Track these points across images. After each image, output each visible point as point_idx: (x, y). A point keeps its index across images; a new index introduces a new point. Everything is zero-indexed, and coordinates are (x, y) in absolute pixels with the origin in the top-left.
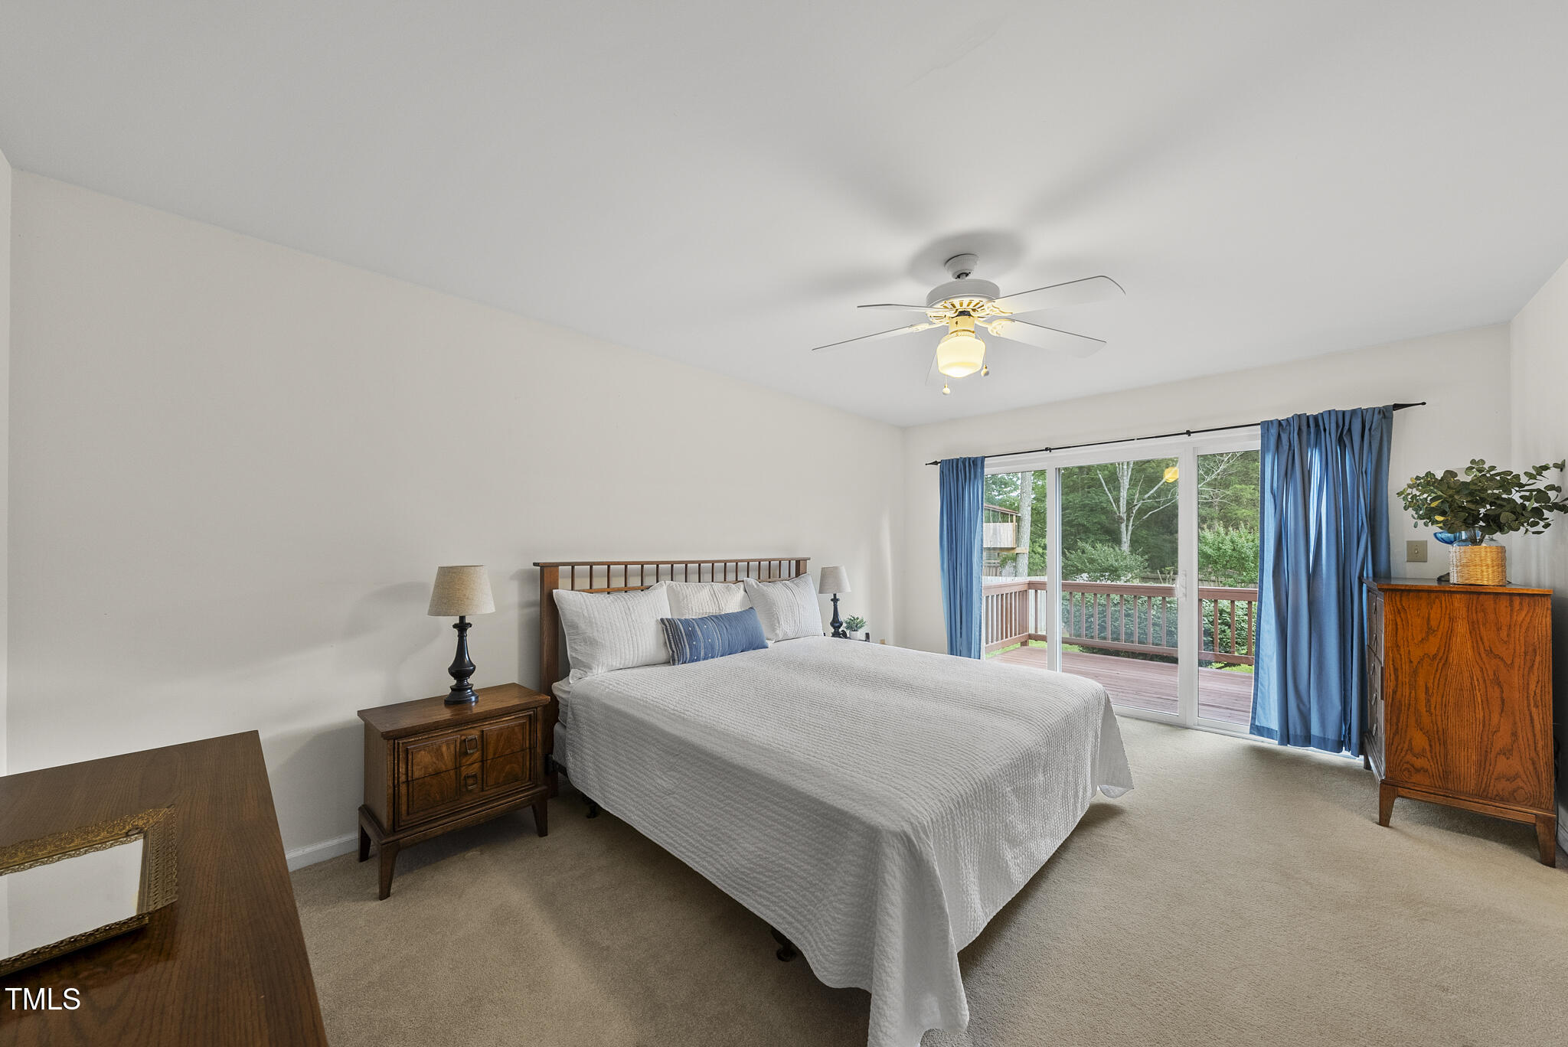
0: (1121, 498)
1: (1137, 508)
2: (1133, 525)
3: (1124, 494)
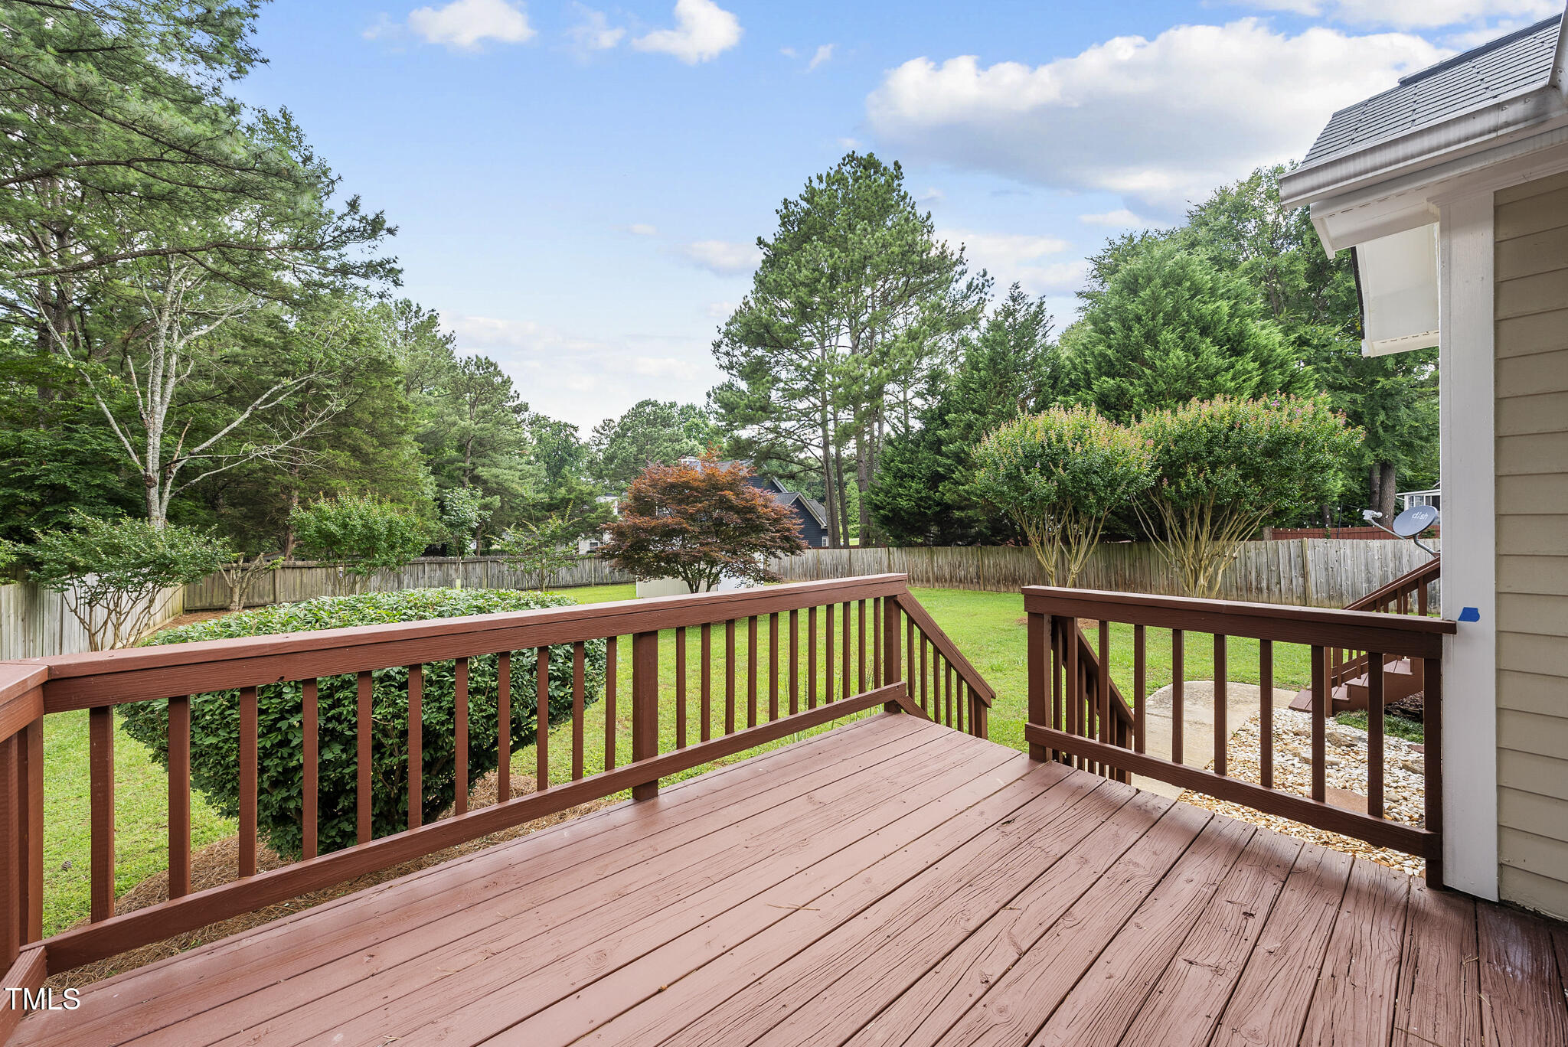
0: (150, 448)
1: (179, 465)
2: (171, 492)
3: (155, 441)
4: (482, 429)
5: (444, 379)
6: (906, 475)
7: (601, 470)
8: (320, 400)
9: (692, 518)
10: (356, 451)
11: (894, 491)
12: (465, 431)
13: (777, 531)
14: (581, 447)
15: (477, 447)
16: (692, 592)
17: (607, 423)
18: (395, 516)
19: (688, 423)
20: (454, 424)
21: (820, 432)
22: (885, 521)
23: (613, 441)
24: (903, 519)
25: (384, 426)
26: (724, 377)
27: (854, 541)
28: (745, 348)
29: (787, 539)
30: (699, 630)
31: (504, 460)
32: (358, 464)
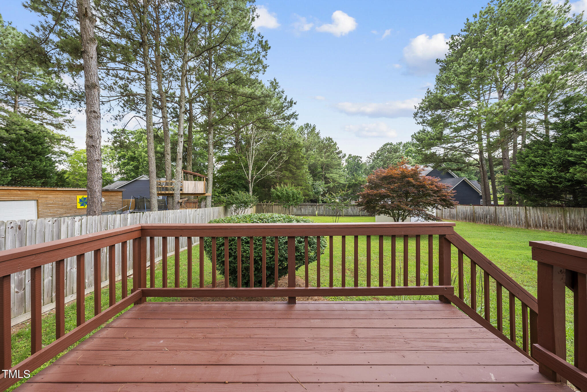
0: (249, 174)
1: (254, 178)
2: (253, 185)
3: (250, 172)
4: (327, 161)
5: (317, 146)
6: (539, 164)
7: (369, 172)
8: (282, 158)
9: (393, 190)
10: (291, 171)
11: (528, 174)
12: (322, 162)
13: (438, 196)
14: (363, 164)
15: (327, 167)
16: (395, 221)
17: (372, 154)
18: (295, 191)
19: (407, 150)
20: (319, 160)
21: (477, 146)
22: (521, 191)
23: (373, 161)
24: (536, 190)
25: (298, 163)
26: (420, 128)
27: (501, 202)
28: (430, 113)
29: (444, 200)
30: (391, 238)
31: (334, 171)
32: (291, 175)
